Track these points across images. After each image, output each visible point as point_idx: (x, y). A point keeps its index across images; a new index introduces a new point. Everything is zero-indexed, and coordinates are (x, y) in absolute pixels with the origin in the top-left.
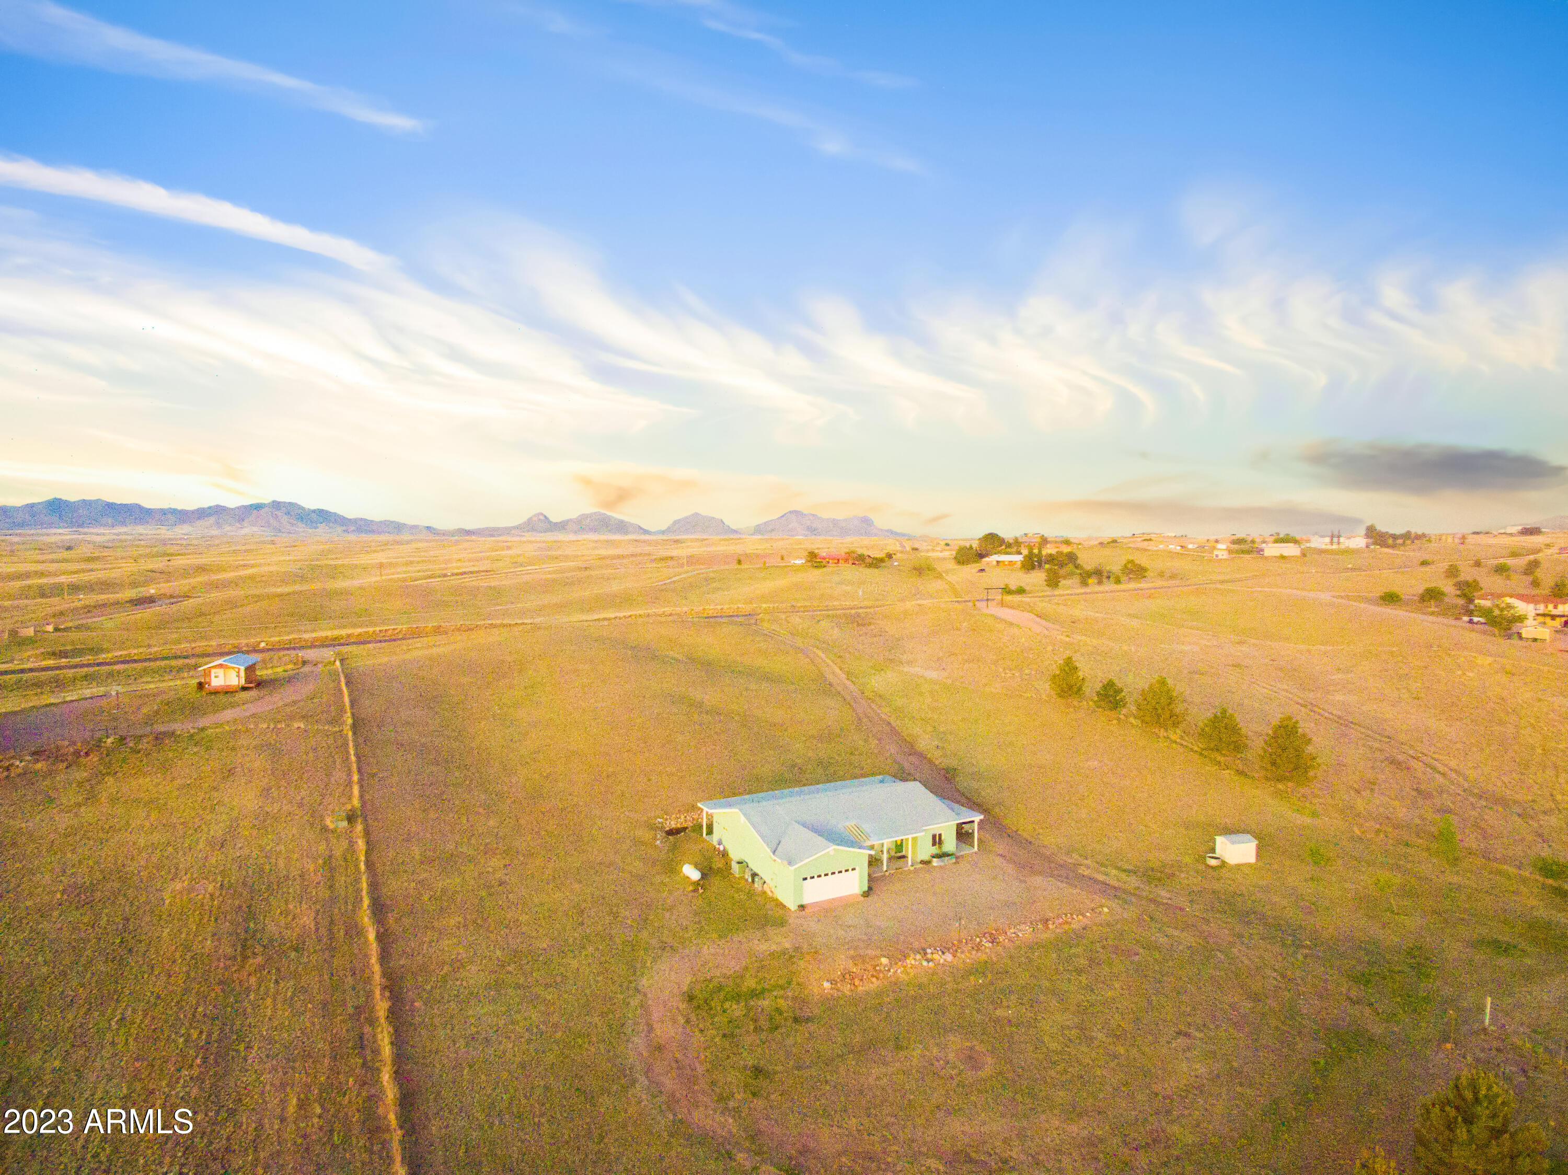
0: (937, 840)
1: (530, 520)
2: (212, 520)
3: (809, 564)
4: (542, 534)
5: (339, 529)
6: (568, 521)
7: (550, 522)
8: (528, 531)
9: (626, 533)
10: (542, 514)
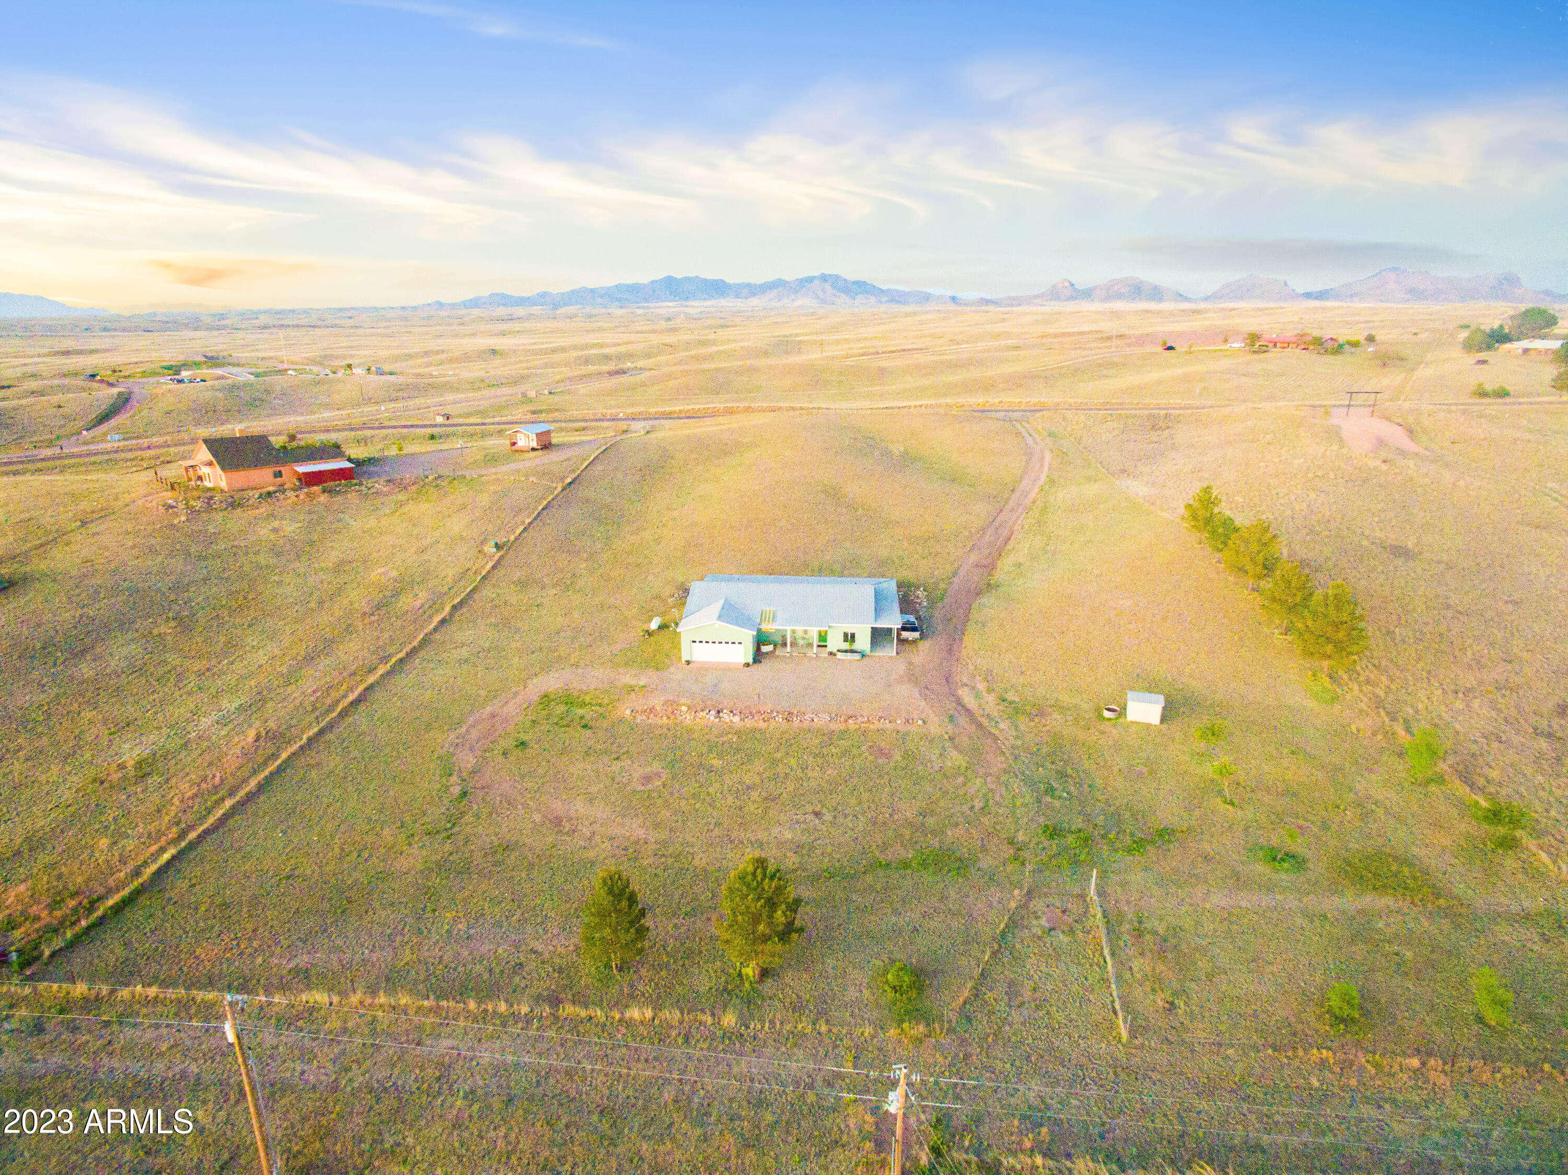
0: (850, 638)
1: (1054, 286)
2: (774, 293)
3: (1247, 348)
4: (1063, 304)
5: (873, 299)
6: (1095, 288)
7: (1075, 289)
8: (1051, 300)
9: (1161, 300)
10: (1066, 280)
